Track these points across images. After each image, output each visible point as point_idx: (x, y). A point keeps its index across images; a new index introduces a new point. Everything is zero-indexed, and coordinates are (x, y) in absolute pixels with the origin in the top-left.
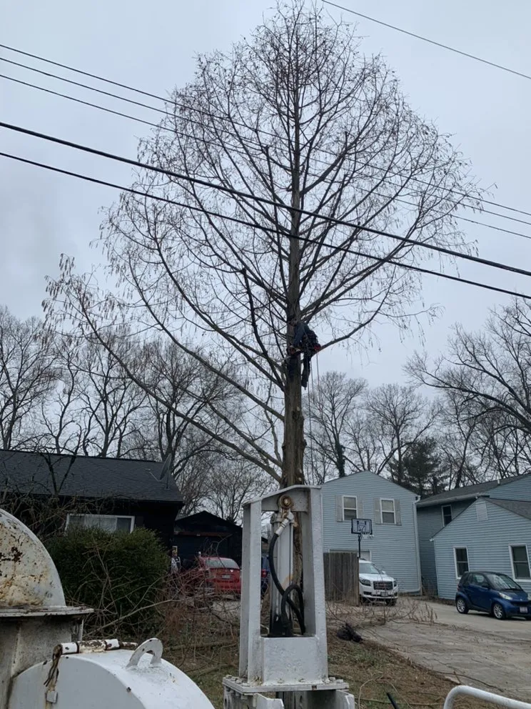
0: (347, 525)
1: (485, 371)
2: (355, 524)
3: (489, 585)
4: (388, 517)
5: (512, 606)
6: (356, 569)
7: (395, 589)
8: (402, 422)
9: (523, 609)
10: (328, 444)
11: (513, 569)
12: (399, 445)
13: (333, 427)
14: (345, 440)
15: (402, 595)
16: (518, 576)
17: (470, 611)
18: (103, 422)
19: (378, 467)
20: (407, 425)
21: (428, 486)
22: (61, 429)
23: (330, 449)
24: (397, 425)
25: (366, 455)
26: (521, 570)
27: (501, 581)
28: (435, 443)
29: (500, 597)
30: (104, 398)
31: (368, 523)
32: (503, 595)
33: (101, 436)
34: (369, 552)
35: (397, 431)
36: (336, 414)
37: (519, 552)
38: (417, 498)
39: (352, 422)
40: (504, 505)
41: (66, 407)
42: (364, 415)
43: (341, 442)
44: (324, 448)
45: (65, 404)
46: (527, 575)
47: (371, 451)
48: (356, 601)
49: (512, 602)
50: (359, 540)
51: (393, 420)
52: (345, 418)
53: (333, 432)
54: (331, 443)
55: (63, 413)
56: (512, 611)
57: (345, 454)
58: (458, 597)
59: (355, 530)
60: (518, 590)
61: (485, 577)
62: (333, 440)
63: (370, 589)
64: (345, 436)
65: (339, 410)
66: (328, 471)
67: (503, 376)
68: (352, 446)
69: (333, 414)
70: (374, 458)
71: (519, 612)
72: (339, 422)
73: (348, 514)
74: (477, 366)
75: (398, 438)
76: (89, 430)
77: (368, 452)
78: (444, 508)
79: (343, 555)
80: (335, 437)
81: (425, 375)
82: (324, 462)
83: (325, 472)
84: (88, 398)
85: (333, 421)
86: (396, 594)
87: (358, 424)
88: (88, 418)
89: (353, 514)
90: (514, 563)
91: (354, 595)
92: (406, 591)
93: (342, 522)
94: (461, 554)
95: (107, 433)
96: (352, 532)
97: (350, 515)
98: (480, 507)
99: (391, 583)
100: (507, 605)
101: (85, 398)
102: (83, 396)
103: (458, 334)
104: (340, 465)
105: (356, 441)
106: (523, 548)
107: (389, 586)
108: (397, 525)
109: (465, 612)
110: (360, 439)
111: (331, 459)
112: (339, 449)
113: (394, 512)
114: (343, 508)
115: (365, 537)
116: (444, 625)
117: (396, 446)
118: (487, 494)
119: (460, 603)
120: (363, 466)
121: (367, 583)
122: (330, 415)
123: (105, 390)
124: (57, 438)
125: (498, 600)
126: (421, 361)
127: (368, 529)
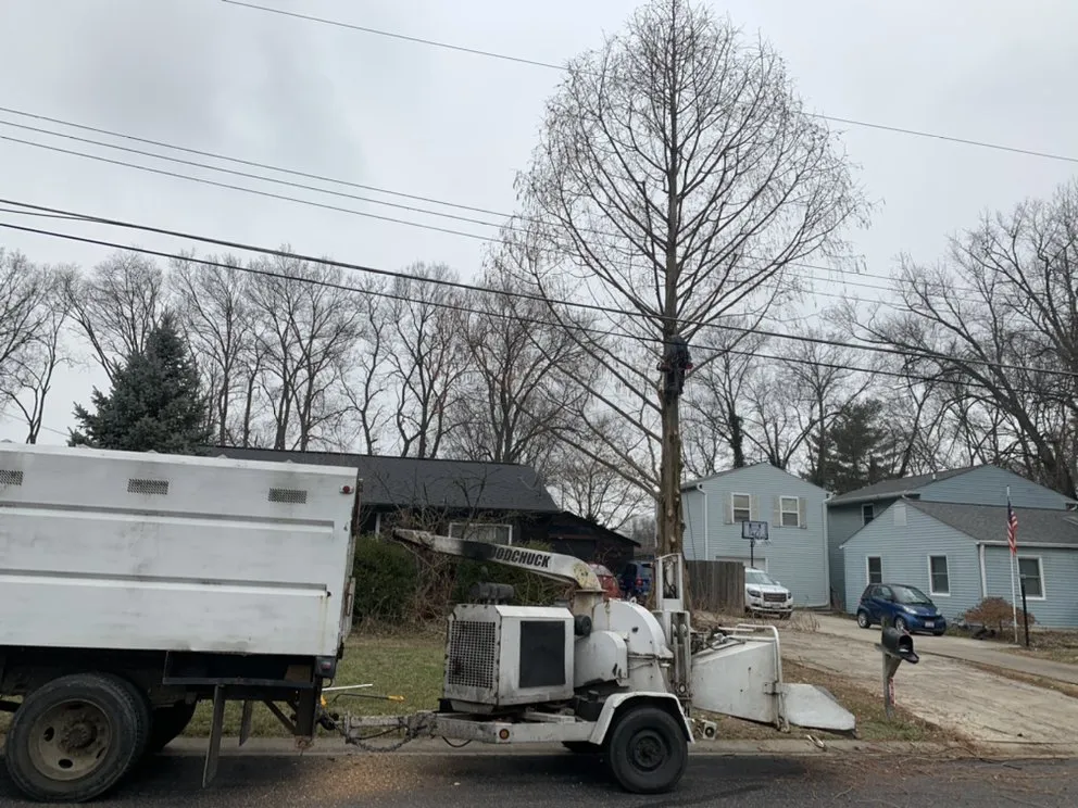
0: (738, 528)
1: (940, 320)
2: (747, 527)
3: (893, 599)
4: (790, 519)
5: (916, 621)
6: (742, 579)
7: (789, 602)
8: (828, 383)
9: (929, 624)
10: (719, 413)
11: (930, 581)
12: (821, 416)
13: (726, 391)
14: (744, 408)
15: (797, 609)
16: (936, 589)
17: (872, 626)
18: (419, 389)
19: (790, 444)
20: (836, 385)
21: (864, 468)
22: (367, 401)
23: (722, 420)
24: (820, 386)
25: (773, 429)
26: (940, 583)
27: (910, 593)
28: (880, 406)
29: (903, 611)
30: (419, 361)
31: (763, 526)
32: (907, 609)
33: (419, 409)
34: (764, 559)
35: (820, 395)
36: (732, 374)
37: (938, 563)
38: (828, 496)
39: (754, 382)
40: (927, 509)
41: (371, 373)
42: (772, 373)
43: (738, 412)
44: (713, 420)
45: (370, 368)
46: (946, 589)
47: (780, 424)
48: (741, 611)
49: (916, 616)
50: (752, 546)
51: (814, 379)
52: (746, 378)
53: (726, 399)
54: (723, 412)
55: (369, 380)
56: (914, 625)
57: (744, 428)
58: (860, 611)
59: (747, 534)
60: (929, 604)
61: (891, 590)
62: (726, 408)
63: (760, 600)
64: (745, 402)
65: (737, 367)
66: (719, 449)
67: (967, 326)
68: (754, 416)
69: (727, 373)
70: (784, 433)
71: (924, 626)
72: (735, 383)
73: (738, 514)
74: (929, 313)
75: (821, 405)
76: (403, 402)
77: (776, 425)
78: (865, 508)
79: (727, 564)
80: (729, 405)
81: (855, 326)
82: (715, 439)
83: (715, 450)
84: (397, 359)
85: (727, 384)
86: (789, 607)
87: (763, 387)
88: (400, 386)
89: (745, 515)
90: (934, 576)
91: (738, 606)
92: (810, 605)
93: (731, 524)
94: (875, 564)
95: (425, 404)
96: (743, 537)
97: (742, 516)
98: (899, 511)
99: (785, 595)
100: (909, 619)
101: (392, 358)
102: (390, 356)
103: (904, 268)
104: (736, 444)
105: (760, 409)
106: (944, 558)
107: (782, 598)
108: (801, 528)
109: (867, 626)
110: (766, 407)
111: (723, 435)
112: (735, 422)
113: (798, 512)
114: (733, 508)
115: (758, 542)
116: (827, 634)
117: (816, 417)
118: (914, 492)
119: (862, 617)
120: (769, 443)
121: (755, 594)
122: (722, 376)
123: (419, 351)
124: (363, 413)
125: (903, 615)
126: (849, 309)
127: (762, 532)
